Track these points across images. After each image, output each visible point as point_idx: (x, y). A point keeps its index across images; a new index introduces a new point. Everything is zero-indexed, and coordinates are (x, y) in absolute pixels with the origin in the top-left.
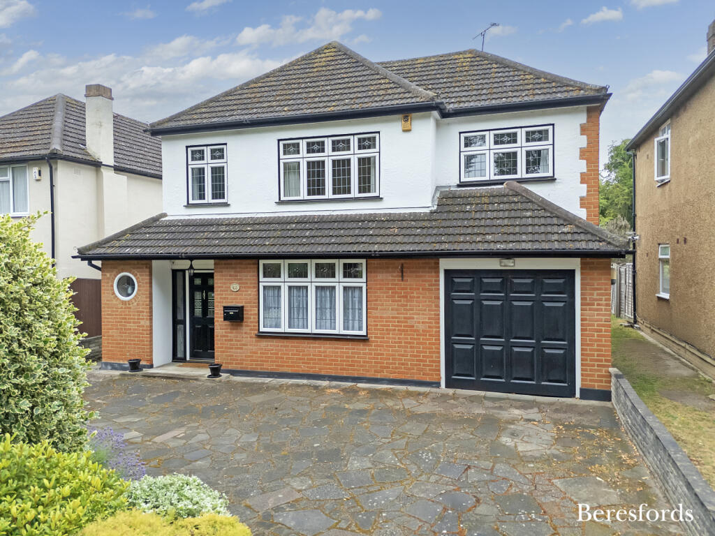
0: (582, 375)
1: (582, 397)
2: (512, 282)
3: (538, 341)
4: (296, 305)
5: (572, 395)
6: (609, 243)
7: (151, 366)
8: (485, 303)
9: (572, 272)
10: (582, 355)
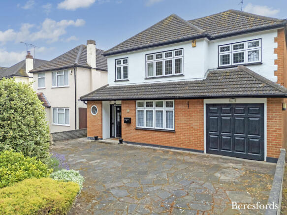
0: (267, 151)
1: (267, 161)
2: (235, 109)
3: (247, 135)
4: (149, 118)
5: (263, 160)
6: (280, 91)
7: (102, 139)
8: (223, 118)
9: (263, 105)
10: (267, 142)
